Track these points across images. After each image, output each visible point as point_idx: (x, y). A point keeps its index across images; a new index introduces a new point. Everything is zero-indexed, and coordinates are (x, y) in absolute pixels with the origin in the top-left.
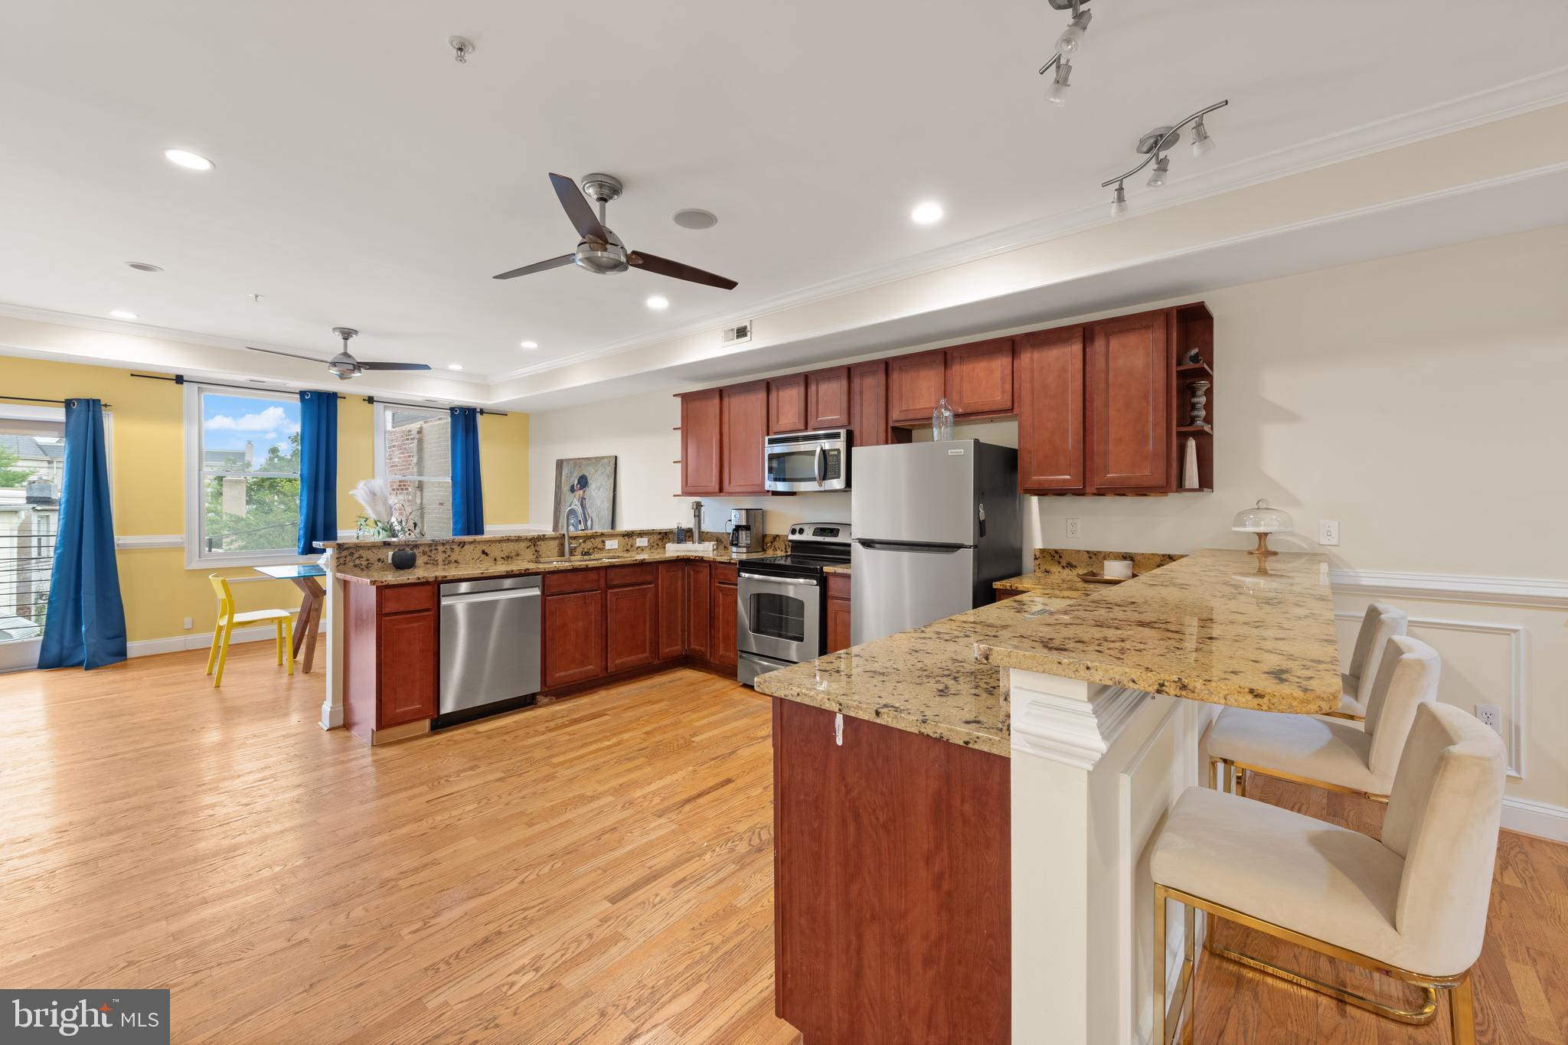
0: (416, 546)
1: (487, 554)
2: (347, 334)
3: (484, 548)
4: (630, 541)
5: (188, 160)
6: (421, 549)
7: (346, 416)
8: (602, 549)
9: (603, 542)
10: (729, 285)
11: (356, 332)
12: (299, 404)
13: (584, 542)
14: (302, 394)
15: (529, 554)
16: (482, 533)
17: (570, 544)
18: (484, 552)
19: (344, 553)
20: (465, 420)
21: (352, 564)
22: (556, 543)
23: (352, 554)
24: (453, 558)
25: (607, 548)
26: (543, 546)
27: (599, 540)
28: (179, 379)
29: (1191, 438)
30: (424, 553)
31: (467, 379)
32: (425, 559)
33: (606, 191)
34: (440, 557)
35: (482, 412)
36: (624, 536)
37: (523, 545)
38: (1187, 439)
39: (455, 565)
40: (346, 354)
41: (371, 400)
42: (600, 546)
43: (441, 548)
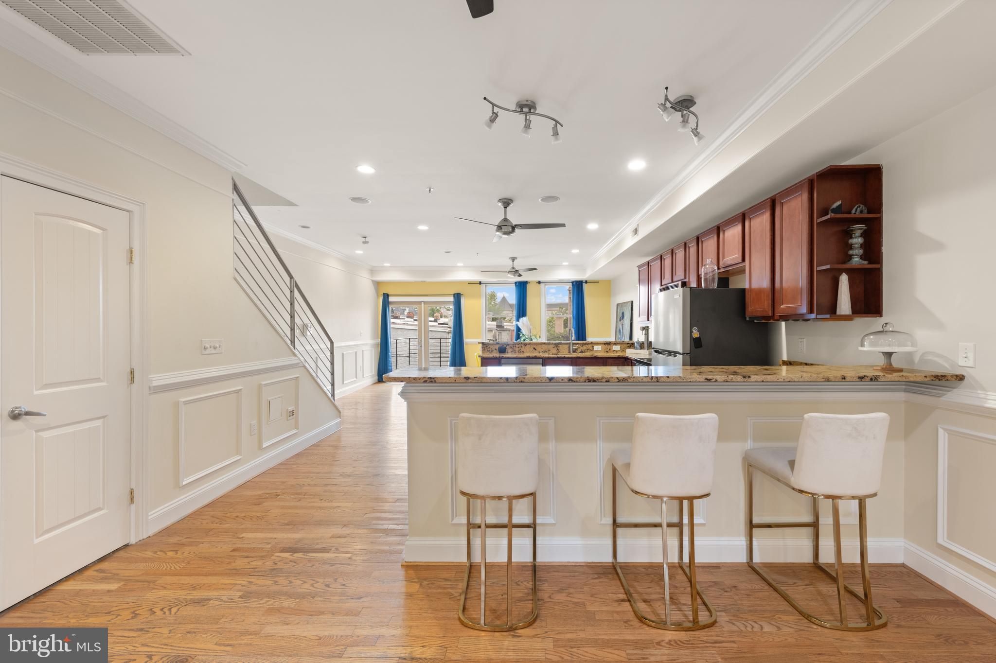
0: (508, 345)
1: (536, 350)
2: (513, 259)
3: (534, 347)
4: (609, 347)
5: (423, 228)
6: (510, 346)
7: (530, 290)
8: (592, 350)
9: (593, 347)
10: (563, 225)
11: (516, 258)
12: (514, 287)
13: (582, 346)
14: (516, 283)
15: (554, 351)
16: (586, 340)
17: (573, 347)
18: (534, 349)
19: (485, 346)
20: (578, 287)
21: (486, 350)
22: (568, 346)
23: (487, 346)
24: (522, 350)
25: (595, 350)
26: (561, 347)
27: (590, 346)
28: (480, 283)
29: (844, 273)
30: (511, 347)
31: (573, 267)
32: (511, 350)
33: (506, 204)
34: (517, 349)
35: (586, 282)
36: (605, 344)
37: (552, 346)
38: (840, 274)
39: (522, 353)
40: (513, 268)
41: (539, 282)
42: (591, 348)
43: (517, 346)
